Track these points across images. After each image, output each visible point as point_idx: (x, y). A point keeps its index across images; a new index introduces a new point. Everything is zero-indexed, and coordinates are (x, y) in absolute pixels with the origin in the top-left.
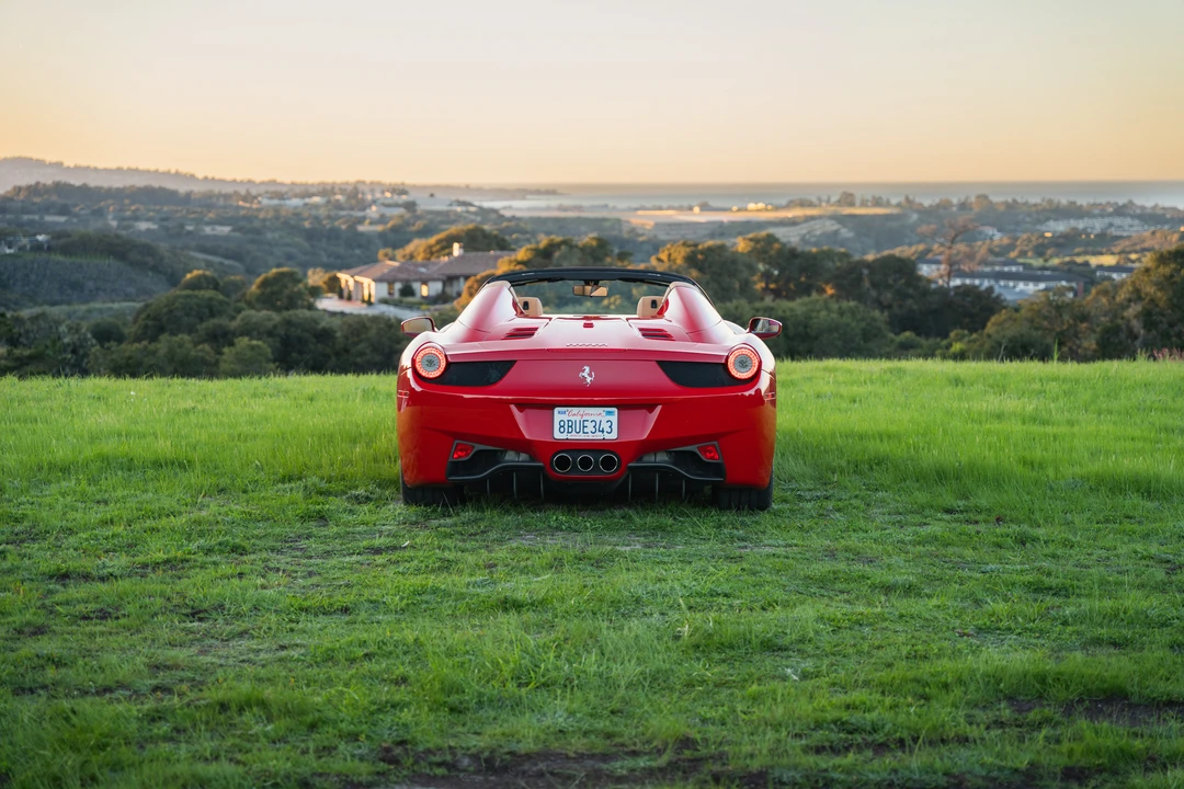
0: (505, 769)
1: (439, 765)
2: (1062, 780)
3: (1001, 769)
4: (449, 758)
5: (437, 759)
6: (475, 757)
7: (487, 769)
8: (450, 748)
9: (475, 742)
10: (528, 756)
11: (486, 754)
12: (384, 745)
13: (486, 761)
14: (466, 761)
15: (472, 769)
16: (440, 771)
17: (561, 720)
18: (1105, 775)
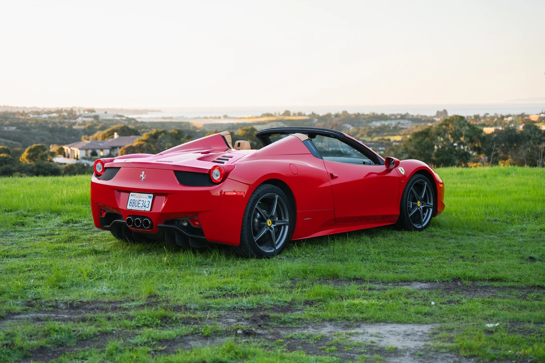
0: (78, 307)
1: (50, 307)
2: (304, 305)
3: (279, 301)
4: (54, 304)
5: (50, 304)
6: (66, 303)
7: (70, 308)
8: (56, 300)
9: (66, 298)
10: (88, 303)
11: (71, 302)
12: (28, 300)
13: (70, 304)
14: (62, 305)
15: (64, 308)
16: (50, 309)
17: (105, 290)
18: (320, 303)
